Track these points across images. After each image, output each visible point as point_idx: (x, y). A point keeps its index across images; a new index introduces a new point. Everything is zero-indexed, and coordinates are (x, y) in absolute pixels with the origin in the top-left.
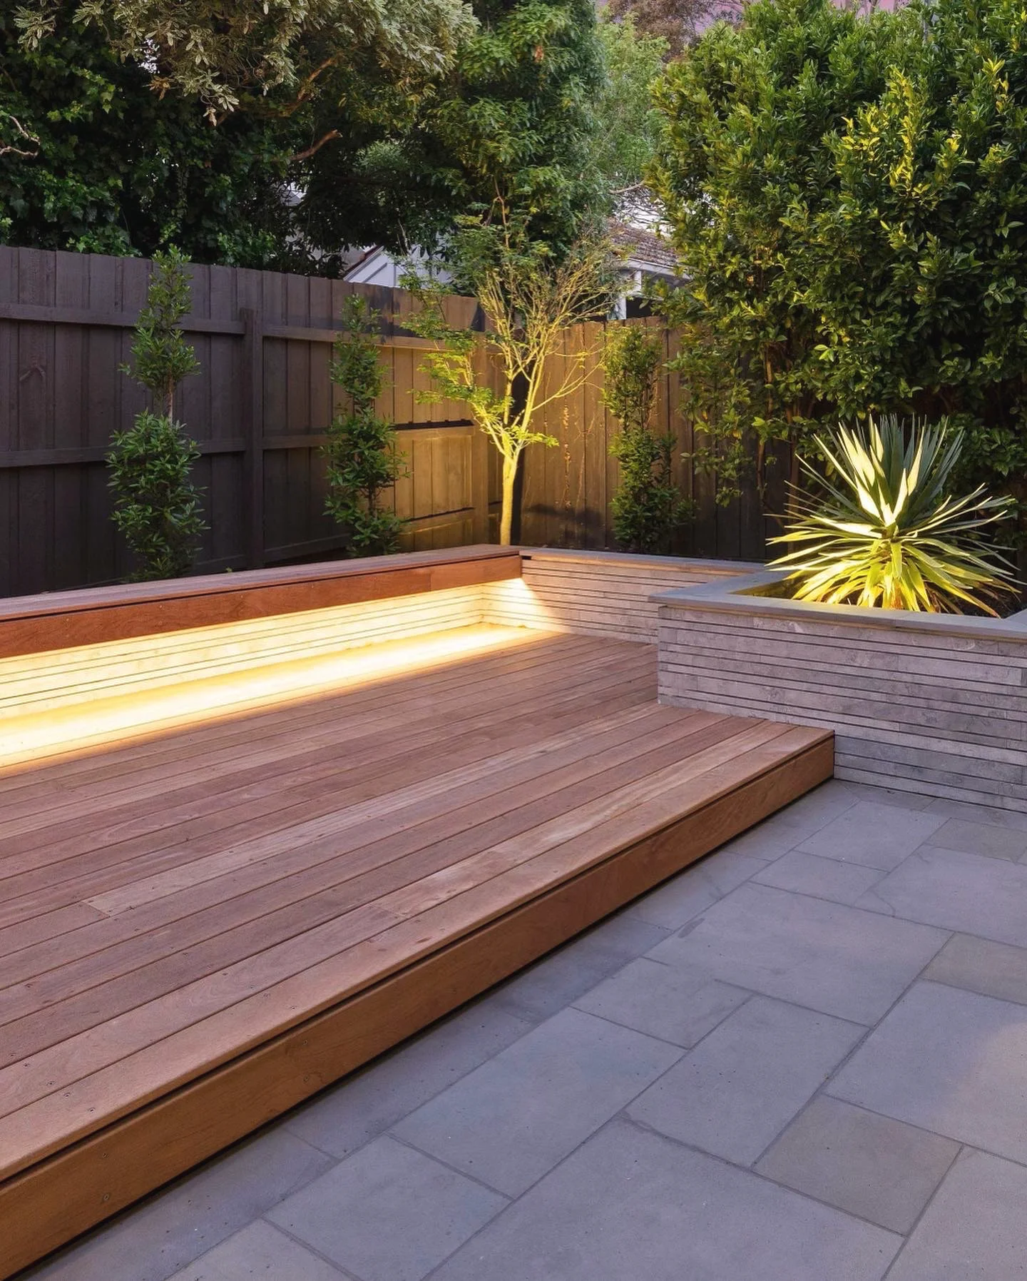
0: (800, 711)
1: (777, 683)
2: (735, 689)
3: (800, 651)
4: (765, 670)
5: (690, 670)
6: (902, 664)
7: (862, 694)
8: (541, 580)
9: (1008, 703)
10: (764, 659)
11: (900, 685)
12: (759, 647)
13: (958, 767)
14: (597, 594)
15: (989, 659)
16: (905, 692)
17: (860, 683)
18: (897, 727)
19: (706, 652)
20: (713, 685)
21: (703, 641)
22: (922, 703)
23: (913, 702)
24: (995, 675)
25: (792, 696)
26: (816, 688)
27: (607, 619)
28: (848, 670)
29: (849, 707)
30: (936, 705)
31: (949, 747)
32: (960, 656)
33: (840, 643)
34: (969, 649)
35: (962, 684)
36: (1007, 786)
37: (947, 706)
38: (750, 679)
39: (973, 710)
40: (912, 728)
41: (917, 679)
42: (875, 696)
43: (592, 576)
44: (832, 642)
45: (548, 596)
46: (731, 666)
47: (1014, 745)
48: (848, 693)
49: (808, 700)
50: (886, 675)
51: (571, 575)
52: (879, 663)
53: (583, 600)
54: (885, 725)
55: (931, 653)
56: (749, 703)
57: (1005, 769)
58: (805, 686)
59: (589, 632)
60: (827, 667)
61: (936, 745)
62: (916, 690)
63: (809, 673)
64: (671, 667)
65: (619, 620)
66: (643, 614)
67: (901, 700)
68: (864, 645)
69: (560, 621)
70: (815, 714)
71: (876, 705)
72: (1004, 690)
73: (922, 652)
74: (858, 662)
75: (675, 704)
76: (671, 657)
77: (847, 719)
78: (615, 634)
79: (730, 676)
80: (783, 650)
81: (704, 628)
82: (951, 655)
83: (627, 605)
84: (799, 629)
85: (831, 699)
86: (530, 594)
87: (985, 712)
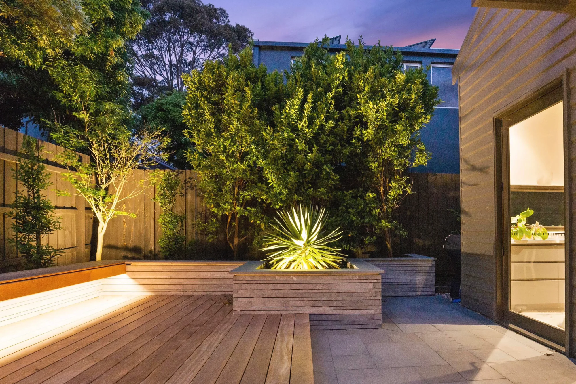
0: (295, 308)
1: (286, 299)
2: (268, 304)
3: (295, 286)
4: (281, 295)
5: (248, 299)
6: (333, 286)
7: (319, 299)
8: (136, 274)
9: (368, 295)
10: (281, 291)
11: (333, 294)
12: (278, 287)
13: (354, 318)
14: (167, 277)
15: (363, 281)
16: (335, 296)
17: (318, 295)
18: (332, 308)
19: (255, 291)
20: (259, 304)
21: (254, 287)
22: (341, 299)
23: (337, 299)
24: (365, 286)
25: (292, 303)
26: (301, 299)
27: (172, 287)
28: (314, 291)
29: (314, 304)
30: (345, 298)
31: (351, 312)
32: (354, 281)
33: (311, 282)
34: (356, 278)
35: (354, 290)
36: (368, 321)
37: (349, 298)
38: (275, 299)
39: (357, 298)
40: (338, 307)
41: (339, 291)
42: (325, 299)
43: (164, 270)
44: (307, 282)
45: (140, 280)
46: (266, 295)
47: (370, 308)
48: (314, 299)
49: (299, 304)
50: (328, 291)
51: (153, 270)
52: (325, 287)
53: (159, 280)
54: (328, 308)
55: (344, 281)
56: (274, 309)
57: (368, 316)
58: (297, 299)
59: (164, 293)
60: (306, 291)
61: (345, 312)
62: (339, 295)
63: (299, 294)
64: (239, 299)
65: (178, 287)
66: (190, 283)
67: (334, 299)
68: (320, 282)
69: (148, 290)
70: (301, 308)
71: (324, 302)
72: (367, 290)
73: (340, 281)
74: (318, 288)
75: (241, 314)
76: (239, 295)
77: (314, 308)
78: (176, 293)
79: (266, 299)
80: (288, 287)
81: (254, 282)
82: (350, 281)
83: (182, 280)
84: (294, 278)
85: (307, 302)
86: (132, 280)
87: (361, 298)
